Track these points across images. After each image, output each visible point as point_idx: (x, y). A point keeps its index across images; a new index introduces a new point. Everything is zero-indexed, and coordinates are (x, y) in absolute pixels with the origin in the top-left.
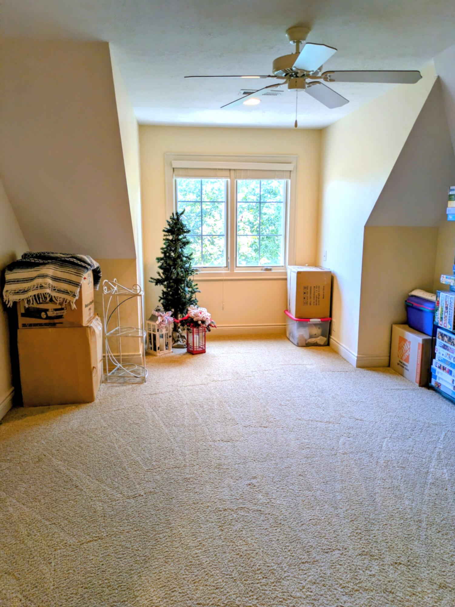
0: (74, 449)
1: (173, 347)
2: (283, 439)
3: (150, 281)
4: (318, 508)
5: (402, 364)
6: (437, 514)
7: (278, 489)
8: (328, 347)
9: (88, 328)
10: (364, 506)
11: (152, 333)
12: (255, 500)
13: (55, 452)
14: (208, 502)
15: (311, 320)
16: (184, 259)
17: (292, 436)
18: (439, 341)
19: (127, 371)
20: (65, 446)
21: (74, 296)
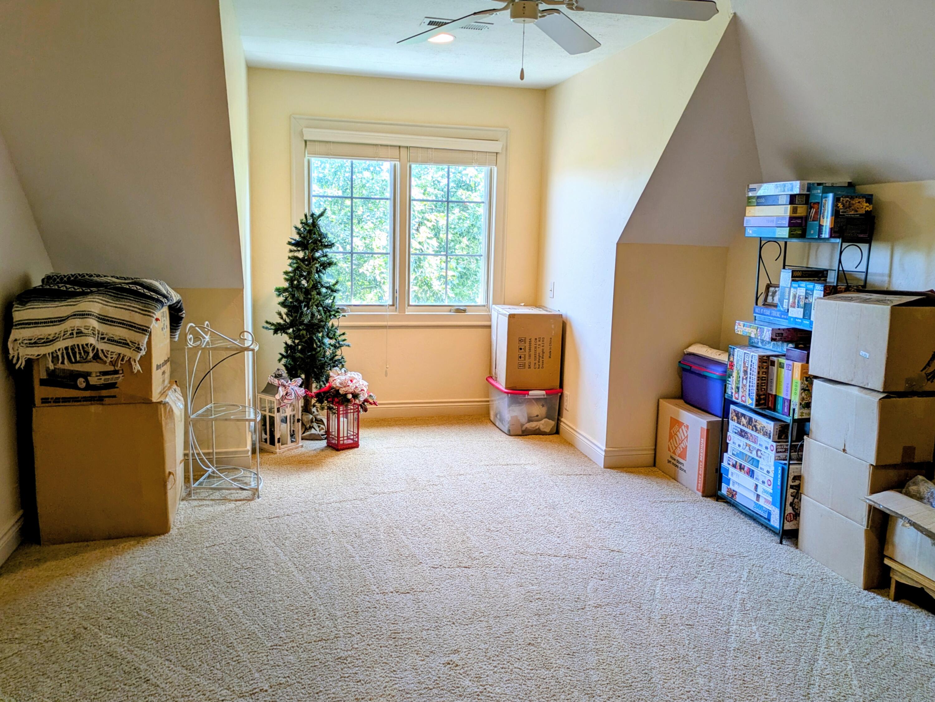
0: (138, 615)
1: (302, 439)
2: (497, 586)
3: (263, 327)
4: (563, 697)
5: (675, 462)
6: (749, 698)
7: (496, 669)
8: (557, 435)
9: (162, 406)
10: (636, 690)
11: (268, 414)
12: (460, 689)
13: (105, 622)
14: (381, 696)
15: (530, 392)
16: (324, 290)
17: (512, 580)
18: (733, 425)
19: (226, 479)
20: (122, 611)
21: (139, 349)
